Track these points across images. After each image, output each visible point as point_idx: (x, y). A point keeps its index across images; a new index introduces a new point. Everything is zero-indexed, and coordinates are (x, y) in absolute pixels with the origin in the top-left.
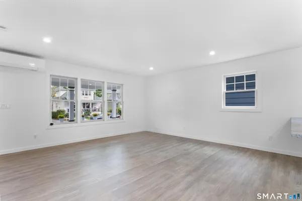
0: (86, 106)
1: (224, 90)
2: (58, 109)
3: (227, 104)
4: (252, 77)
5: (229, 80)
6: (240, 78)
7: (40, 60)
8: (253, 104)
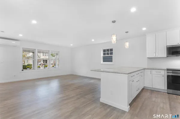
0: (45, 62)
1: (102, 55)
2: (28, 63)
3: (104, 61)
4: (111, 50)
5: (104, 51)
6: (108, 50)
7: (18, 42)
8: (111, 61)
